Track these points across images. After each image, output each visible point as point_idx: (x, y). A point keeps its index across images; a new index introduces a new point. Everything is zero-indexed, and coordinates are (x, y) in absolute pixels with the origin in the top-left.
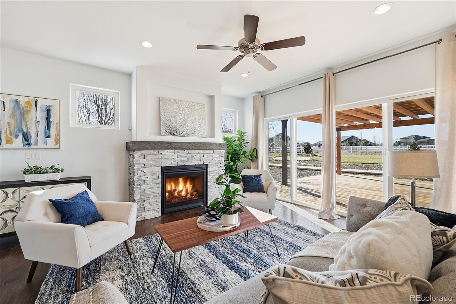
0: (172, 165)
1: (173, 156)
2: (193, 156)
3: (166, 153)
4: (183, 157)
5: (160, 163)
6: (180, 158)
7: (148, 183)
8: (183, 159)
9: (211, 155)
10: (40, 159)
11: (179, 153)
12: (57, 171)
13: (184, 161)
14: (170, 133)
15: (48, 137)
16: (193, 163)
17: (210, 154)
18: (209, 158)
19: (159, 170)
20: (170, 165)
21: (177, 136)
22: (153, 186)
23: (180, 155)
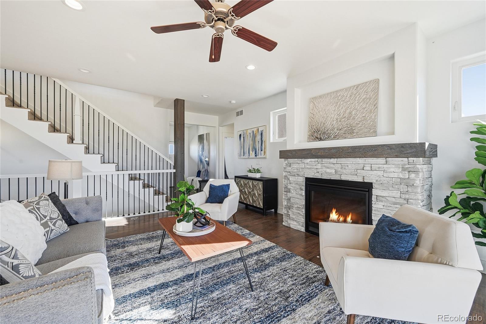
0: (316, 176)
1: (316, 166)
2: (344, 167)
3: (310, 162)
4: (328, 168)
5: (303, 173)
6: (324, 169)
7: (293, 192)
8: (328, 170)
9: (379, 168)
10: (260, 164)
11: (323, 162)
12: (258, 171)
13: (330, 174)
14: (317, 138)
15: (262, 151)
16: (344, 178)
17: (377, 166)
18: (375, 172)
19: (302, 180)
20: (313, 176)
21: (324, 140)
22: (297, 197)
23: (324, 165)
